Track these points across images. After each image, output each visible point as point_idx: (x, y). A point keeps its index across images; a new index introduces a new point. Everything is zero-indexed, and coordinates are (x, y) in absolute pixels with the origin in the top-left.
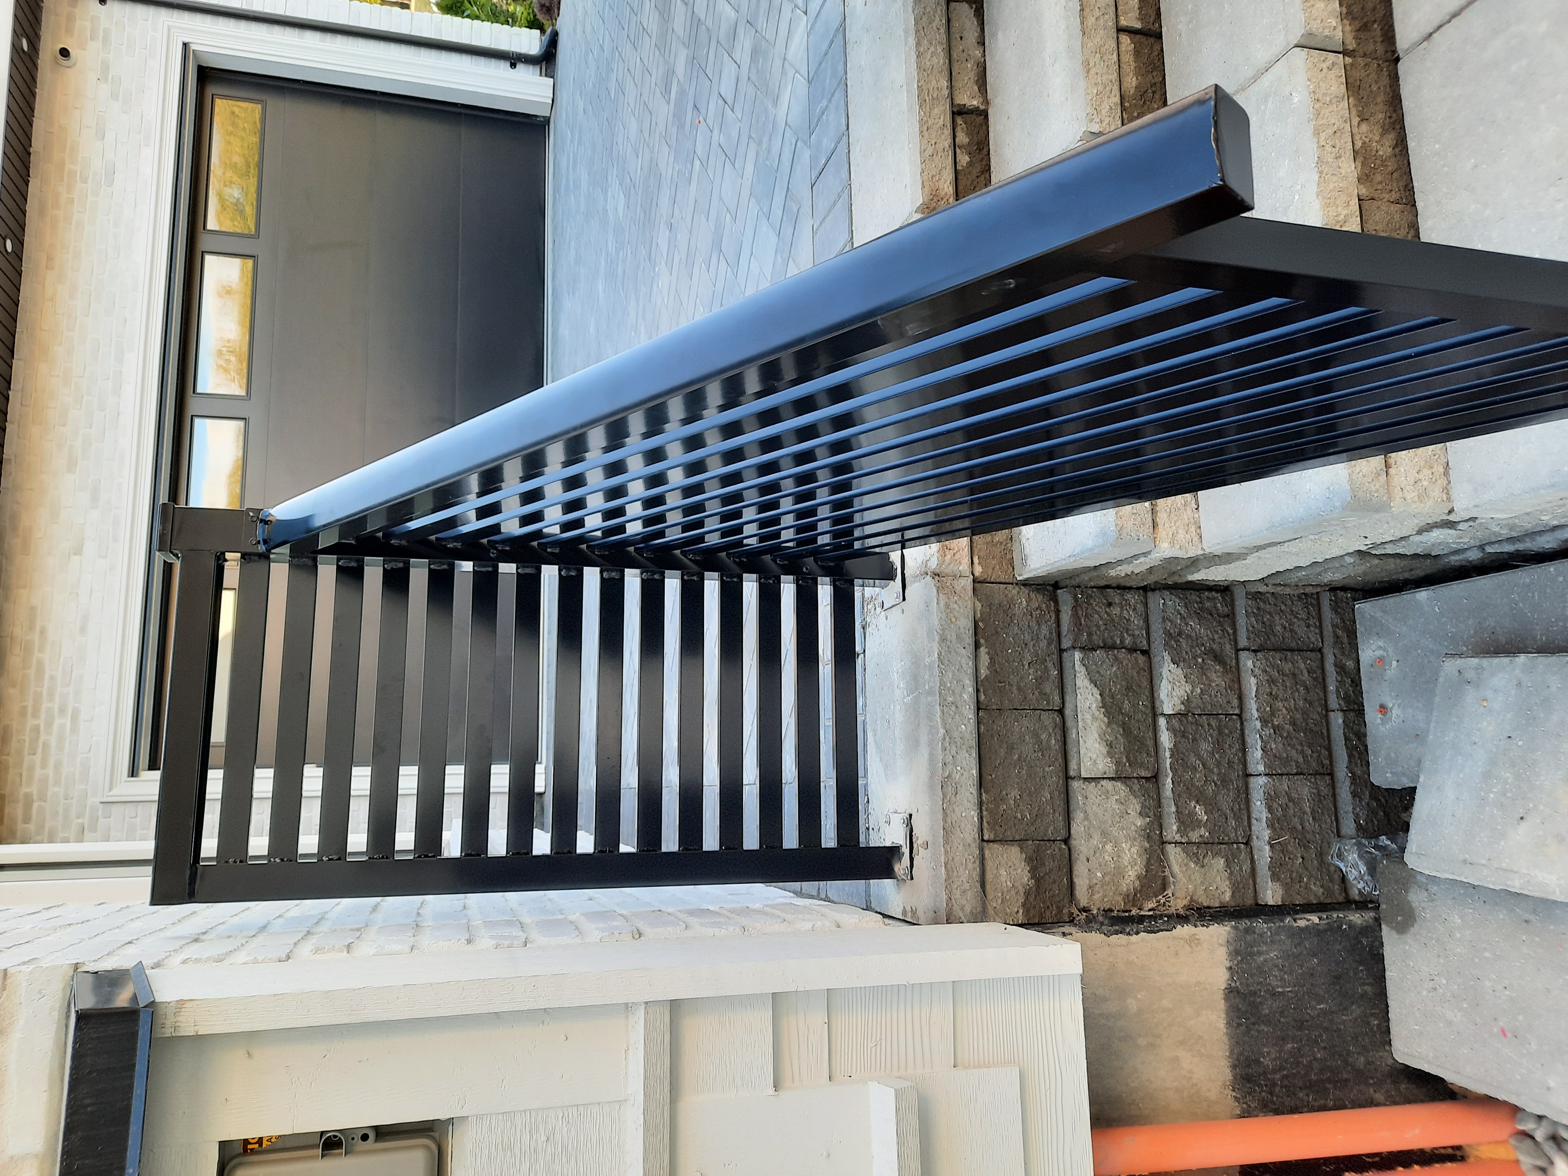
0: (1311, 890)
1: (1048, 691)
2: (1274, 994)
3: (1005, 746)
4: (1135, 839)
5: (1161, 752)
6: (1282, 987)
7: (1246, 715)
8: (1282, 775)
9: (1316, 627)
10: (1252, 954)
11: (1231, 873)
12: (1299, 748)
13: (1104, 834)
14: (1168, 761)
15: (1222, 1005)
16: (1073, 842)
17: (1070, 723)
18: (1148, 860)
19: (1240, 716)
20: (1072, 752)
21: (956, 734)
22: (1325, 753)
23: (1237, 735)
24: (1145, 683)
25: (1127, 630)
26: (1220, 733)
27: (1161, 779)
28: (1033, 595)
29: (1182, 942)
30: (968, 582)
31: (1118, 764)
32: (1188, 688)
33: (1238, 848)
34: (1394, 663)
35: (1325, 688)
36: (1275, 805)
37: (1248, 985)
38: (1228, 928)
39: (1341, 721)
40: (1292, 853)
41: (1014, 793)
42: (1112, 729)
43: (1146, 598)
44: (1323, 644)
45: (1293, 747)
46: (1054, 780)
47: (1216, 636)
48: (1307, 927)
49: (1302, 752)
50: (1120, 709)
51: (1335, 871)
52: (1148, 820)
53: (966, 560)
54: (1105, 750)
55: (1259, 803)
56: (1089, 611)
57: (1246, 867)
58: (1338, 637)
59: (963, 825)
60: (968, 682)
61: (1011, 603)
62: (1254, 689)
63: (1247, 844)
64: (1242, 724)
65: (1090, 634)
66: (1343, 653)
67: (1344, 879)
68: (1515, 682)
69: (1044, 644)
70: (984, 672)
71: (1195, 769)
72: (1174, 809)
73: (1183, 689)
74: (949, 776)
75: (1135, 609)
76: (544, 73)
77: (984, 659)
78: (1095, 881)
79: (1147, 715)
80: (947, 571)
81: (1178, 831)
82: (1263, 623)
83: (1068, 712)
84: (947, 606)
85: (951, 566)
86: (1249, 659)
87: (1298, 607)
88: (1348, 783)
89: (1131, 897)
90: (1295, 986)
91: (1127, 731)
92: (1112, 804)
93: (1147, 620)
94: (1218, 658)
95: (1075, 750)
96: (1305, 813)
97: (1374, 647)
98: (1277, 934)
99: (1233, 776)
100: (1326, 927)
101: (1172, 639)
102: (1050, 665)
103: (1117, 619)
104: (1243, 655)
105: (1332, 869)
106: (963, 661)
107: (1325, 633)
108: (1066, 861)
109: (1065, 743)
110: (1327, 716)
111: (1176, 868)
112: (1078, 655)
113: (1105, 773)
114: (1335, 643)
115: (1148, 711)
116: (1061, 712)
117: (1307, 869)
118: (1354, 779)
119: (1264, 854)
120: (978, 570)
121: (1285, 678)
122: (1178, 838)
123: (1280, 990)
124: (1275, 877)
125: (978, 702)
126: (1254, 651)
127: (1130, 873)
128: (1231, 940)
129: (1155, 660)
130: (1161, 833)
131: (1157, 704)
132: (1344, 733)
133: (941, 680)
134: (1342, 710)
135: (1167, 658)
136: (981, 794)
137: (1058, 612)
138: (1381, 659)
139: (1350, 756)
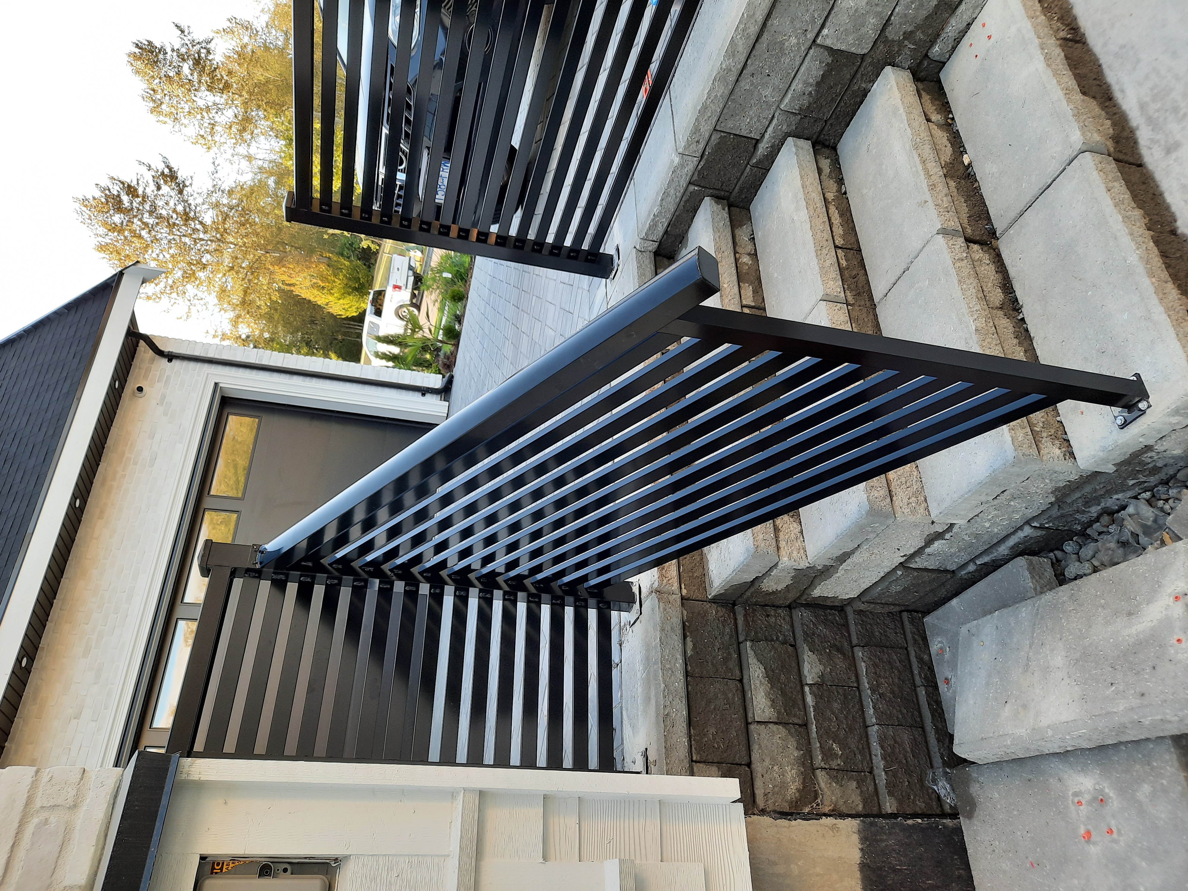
0: (917, 804)
1: (731, 666)
2: (895, 871)
3: (705, 699)
4: (794, 765)
5: (807, 709)
6: (899, 866)
7: (861, 687)
8: (888, 725)
9: (901, 634)
10: (877, 841)
11: (862, 792)
12: (898, 708)
13: (773, 759)
14: (812, 714)
15: (858, 875)
16: (753, 766)
17: (747, 688)
18: (804, 779)
19: (858, 688)
20: (749, 707)
21: (672, 688)
22: (916, 713)
23: (856, 700)
24: (794, 664)
25: (781, 632)
26: (846, 698)
27: (809, 726)
28: (719, 609)
29: (827, 828)
30: (678, 597)
31: (779, 713)
32: (821, 667)
33: (865, 775)
34: (948, 649)
35: (912, 672)
36: (886, 745)
37: (875, 862)
38: (858, 822)
39: (924, 692)
40: (901, 778)
41: (713, 730)
42: (774, 691)
43: (791, 613)
44: (907, 644)
45: (894, 707)
46: (739, 724)
47: (837, 637)
48: (914, 825)
49: (900, 711)
50: (779, 679)
51: (932, 793)
52: (802, 752)
53: (676, 585)
54: (769, 703)
55: (875, 744)
56: (755, 618)
57: (871, 788)
58: (916, 640)
59: (678, 747)
60: (679, 656)
61: (706, 612)
62: (865, 670)
63: (871, 772)
64: (860, 694)
65: (756, 633)
66: (920, 650)
67: (939, 797)
68: (995, 627)
69: (727, 638)
70: (689, 653)
71: (830, 720)
72: (818, 745)
73: (818, 668)
74: (667, 715)
75: (784, 619)
76: (443, 398)
77: (690, 645)
78: (768, 791)
79: (797, 685)
80: (665, 590)
81: (823, 760)
82: (866, 629)
83: (745, 681)
84: (665, 610)
85: (667, 586)
86: (859, 651)
87: (888, 621)
88: (933, 733)
89: (794, 804)
90: (909, 866)
91: (783, 693)
92: (776, 739)
93: (792, 626)
94: (840, 650)
95: (751, 704)
96: (907, 752)
97: (936, 643)
98: (893, 828)
99: (857, 726)
100: (927, 826)
101: (809, 636)
102: (732, 651)
103: (773, 625)
104: (856, 649)
105: (930, 791)
106: (676, 643)
107: (908, 638)
108: (749, 779)
109: (744, 701)
110: (915, 690)
111: (823, 785)
112: (748, 644)
113: (770, 719)
114: (915, 643)
115: (797, 682)
116: (741, 681)
117: (912, 790)
118: (937, 730)
119: (882, 778)
120: (684, 592)
121: (884, 664)
122: (822, 765)
123: (898, 867)
124: (890, 793)
125: (687, 671)
126: (863, 646)
127: (792, 787)
128: (861, 830)
129: (799, 651)
130: (812, 762)
131: (803, 678)
132: (927, 700)
133: (662, 654)
134: (924, 686)
135: (806, 648)
136: (690, 730)
137: (736, 619)
138: (941, 649)
139: (933, 715)
